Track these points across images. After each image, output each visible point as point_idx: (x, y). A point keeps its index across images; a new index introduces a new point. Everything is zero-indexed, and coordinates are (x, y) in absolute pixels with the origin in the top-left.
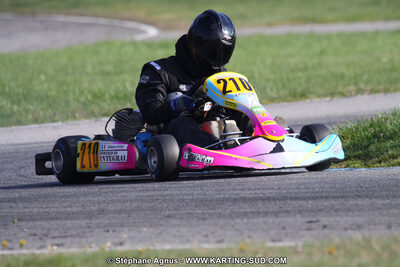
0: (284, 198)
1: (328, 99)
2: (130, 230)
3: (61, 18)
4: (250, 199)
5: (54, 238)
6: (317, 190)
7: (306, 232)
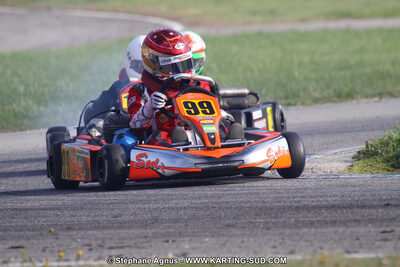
0: (350, 207)
1: (376, 99)
2: (191, 240)
3: (78, 13)
4: (314, 207)
5: (111, 248)
6: (384, 197)
7: (382, 242)
